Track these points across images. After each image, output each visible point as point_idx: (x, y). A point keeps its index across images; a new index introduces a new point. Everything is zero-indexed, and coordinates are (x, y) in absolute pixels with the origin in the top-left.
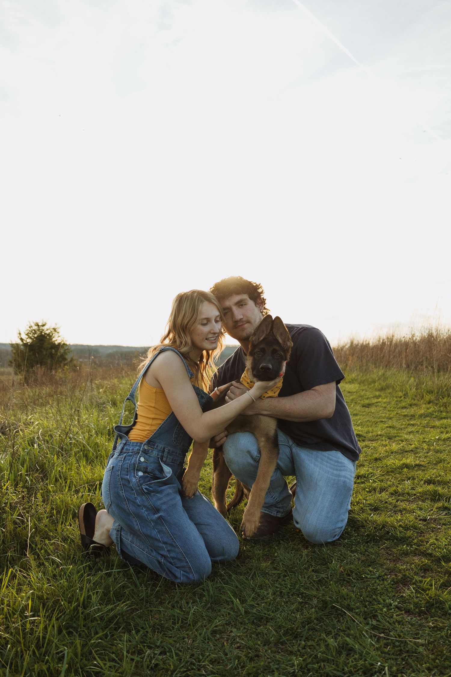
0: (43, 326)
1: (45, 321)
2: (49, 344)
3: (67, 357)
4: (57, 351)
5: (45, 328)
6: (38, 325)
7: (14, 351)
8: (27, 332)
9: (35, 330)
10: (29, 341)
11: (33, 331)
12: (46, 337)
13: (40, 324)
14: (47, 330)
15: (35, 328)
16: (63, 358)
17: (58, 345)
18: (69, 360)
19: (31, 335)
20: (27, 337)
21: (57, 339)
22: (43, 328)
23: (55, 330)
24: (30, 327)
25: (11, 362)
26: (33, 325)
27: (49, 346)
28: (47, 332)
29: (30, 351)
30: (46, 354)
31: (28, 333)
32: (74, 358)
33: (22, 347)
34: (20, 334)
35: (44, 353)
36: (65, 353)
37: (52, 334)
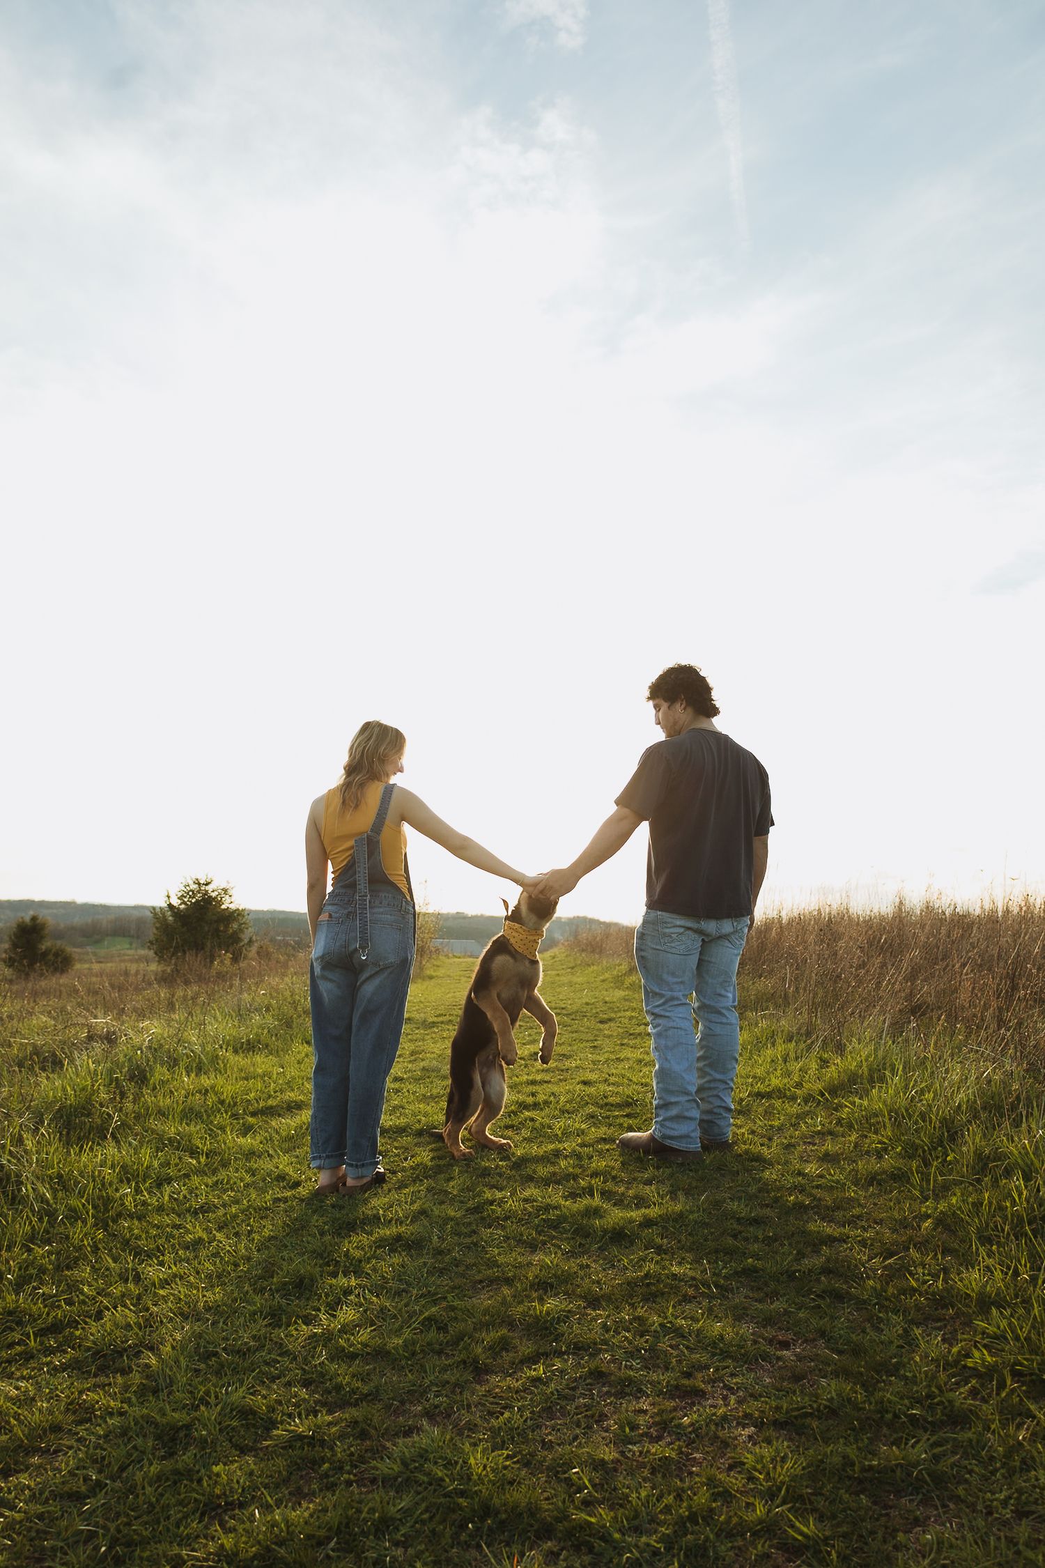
0: (207, 884)
1: (209, 877)
2: (214, 914)
3: (242, 936)
4: (227, 927)
5: (209, 888)
6: (199, 884)
7: (158, 925)
8: (180, 894)
9: (193, 891)
10: (183, 906)
11: (191, 893)
12: (211, 904)
13: (202, 882)
14: (213, 891)
15: (194, 887)
16: (235, 938)
17: (229, 916)
18: (246, 941)
19: (186, 900)
20: (179, 902)
21: (228, 904)
22: (207, 888)
23: (225, 891)
24: (185, 887)
25: (151, 942)
26: (191, 883)
27: (215, 918)
28: (214, 895)
29: (183, 926)
30: (209, 931)
31: (182, 896)
32: (254, 938)
33: (170, 918)
34: (169, 897)
35: (206, 929)
36: (241, 931)
37: (221, 898)
